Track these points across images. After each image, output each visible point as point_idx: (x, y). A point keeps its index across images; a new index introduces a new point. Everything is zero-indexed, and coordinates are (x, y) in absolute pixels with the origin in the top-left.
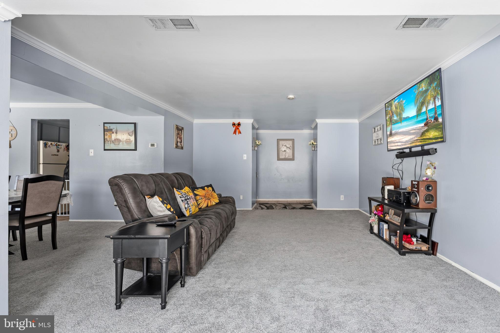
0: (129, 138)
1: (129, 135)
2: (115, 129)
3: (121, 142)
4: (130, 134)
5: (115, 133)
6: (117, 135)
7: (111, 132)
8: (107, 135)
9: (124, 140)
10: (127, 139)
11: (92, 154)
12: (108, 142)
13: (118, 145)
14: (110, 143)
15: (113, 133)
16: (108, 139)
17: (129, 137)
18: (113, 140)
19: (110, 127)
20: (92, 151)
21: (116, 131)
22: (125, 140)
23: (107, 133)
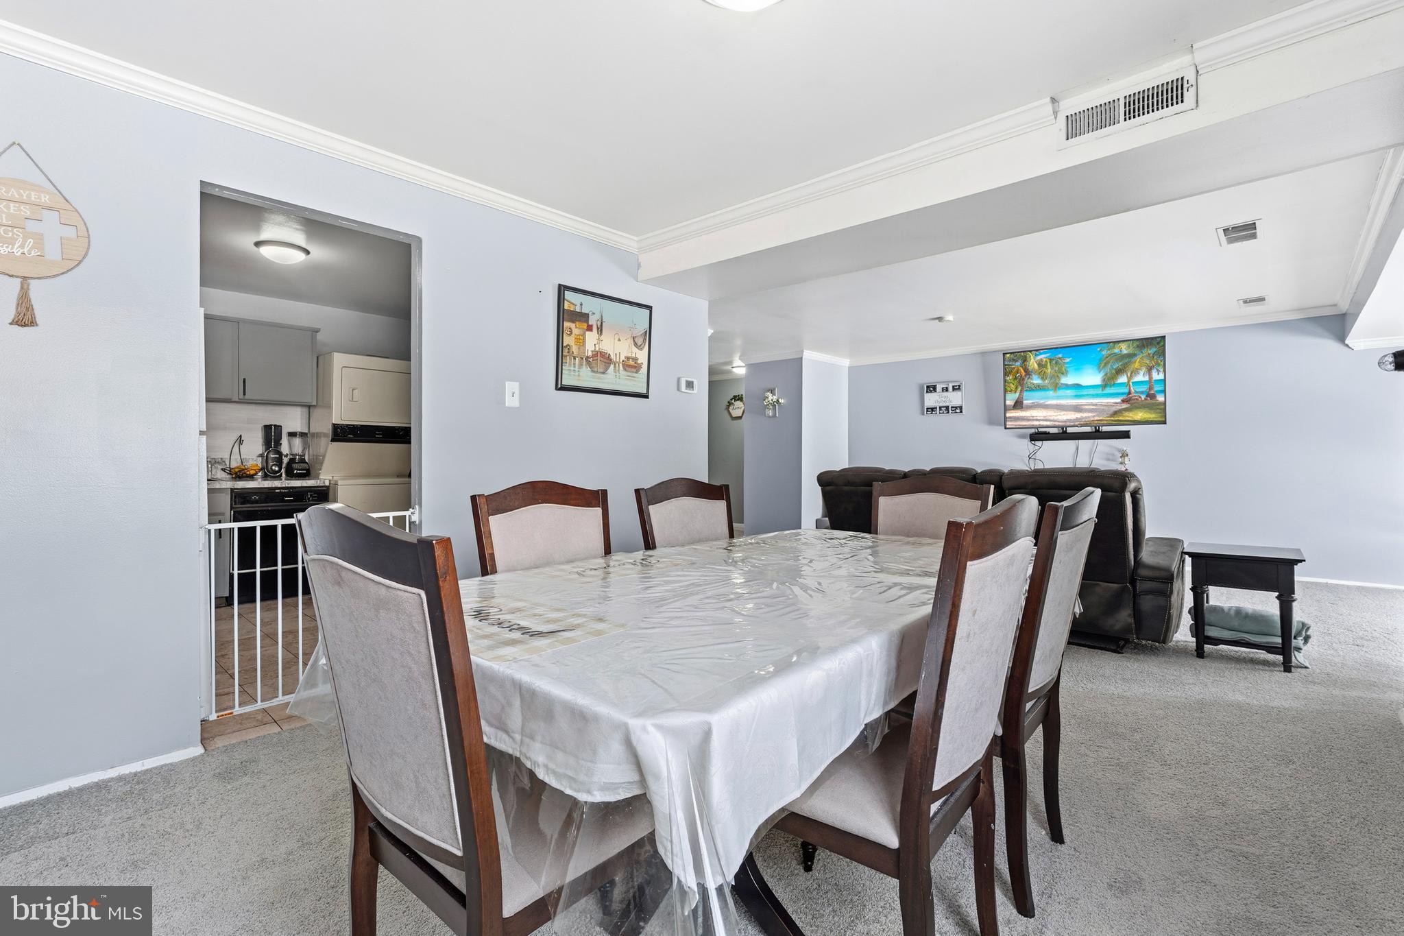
0: (634, 355)
1: (636, 344)
2: (597, 316)
3: (612, 366)
4: (636, 340)
5: (595, 328)
6: (602, 338)
7: (585, 325)
8: (571, 332)
9: (621, 361)
10: (628, 358)
11: (512, 402)
12: (575, 359)
13: (604, 373)
14: (581, 365)
15: (590, 328)
16: (575, 349)
17: (635, 350)
18: (590, 354)
19: (581, 305)
20: (511, 387)
21: (599, 323)
22: (623, 358)
23: (572, 325)
